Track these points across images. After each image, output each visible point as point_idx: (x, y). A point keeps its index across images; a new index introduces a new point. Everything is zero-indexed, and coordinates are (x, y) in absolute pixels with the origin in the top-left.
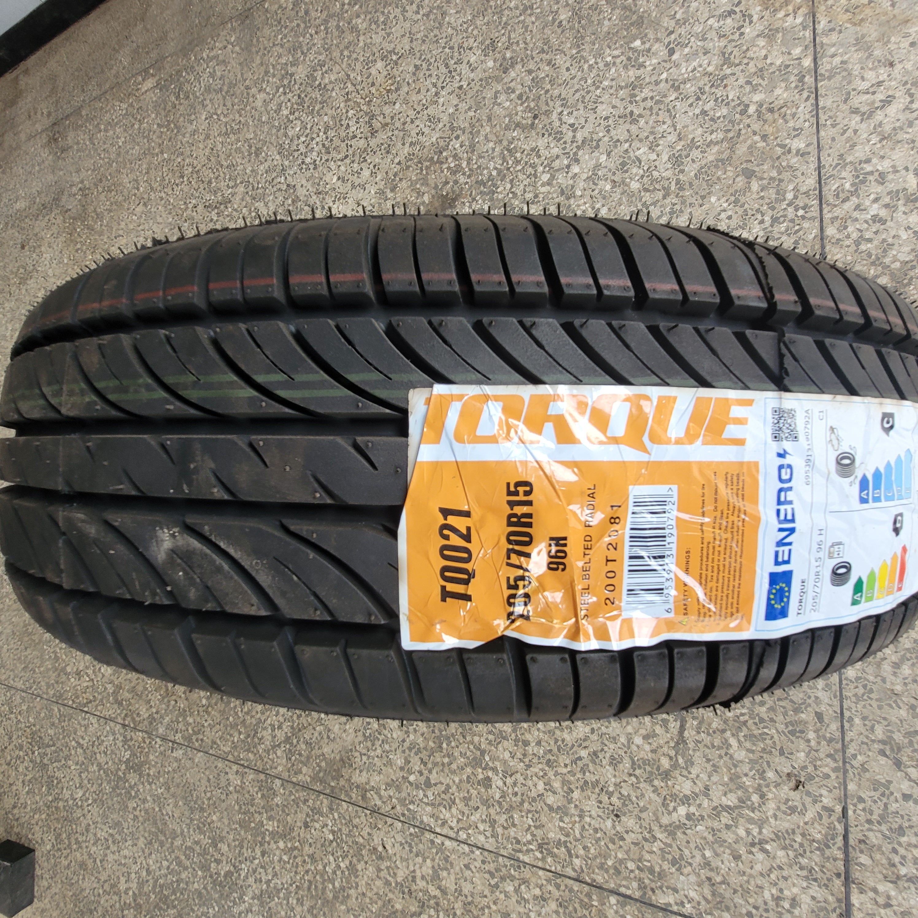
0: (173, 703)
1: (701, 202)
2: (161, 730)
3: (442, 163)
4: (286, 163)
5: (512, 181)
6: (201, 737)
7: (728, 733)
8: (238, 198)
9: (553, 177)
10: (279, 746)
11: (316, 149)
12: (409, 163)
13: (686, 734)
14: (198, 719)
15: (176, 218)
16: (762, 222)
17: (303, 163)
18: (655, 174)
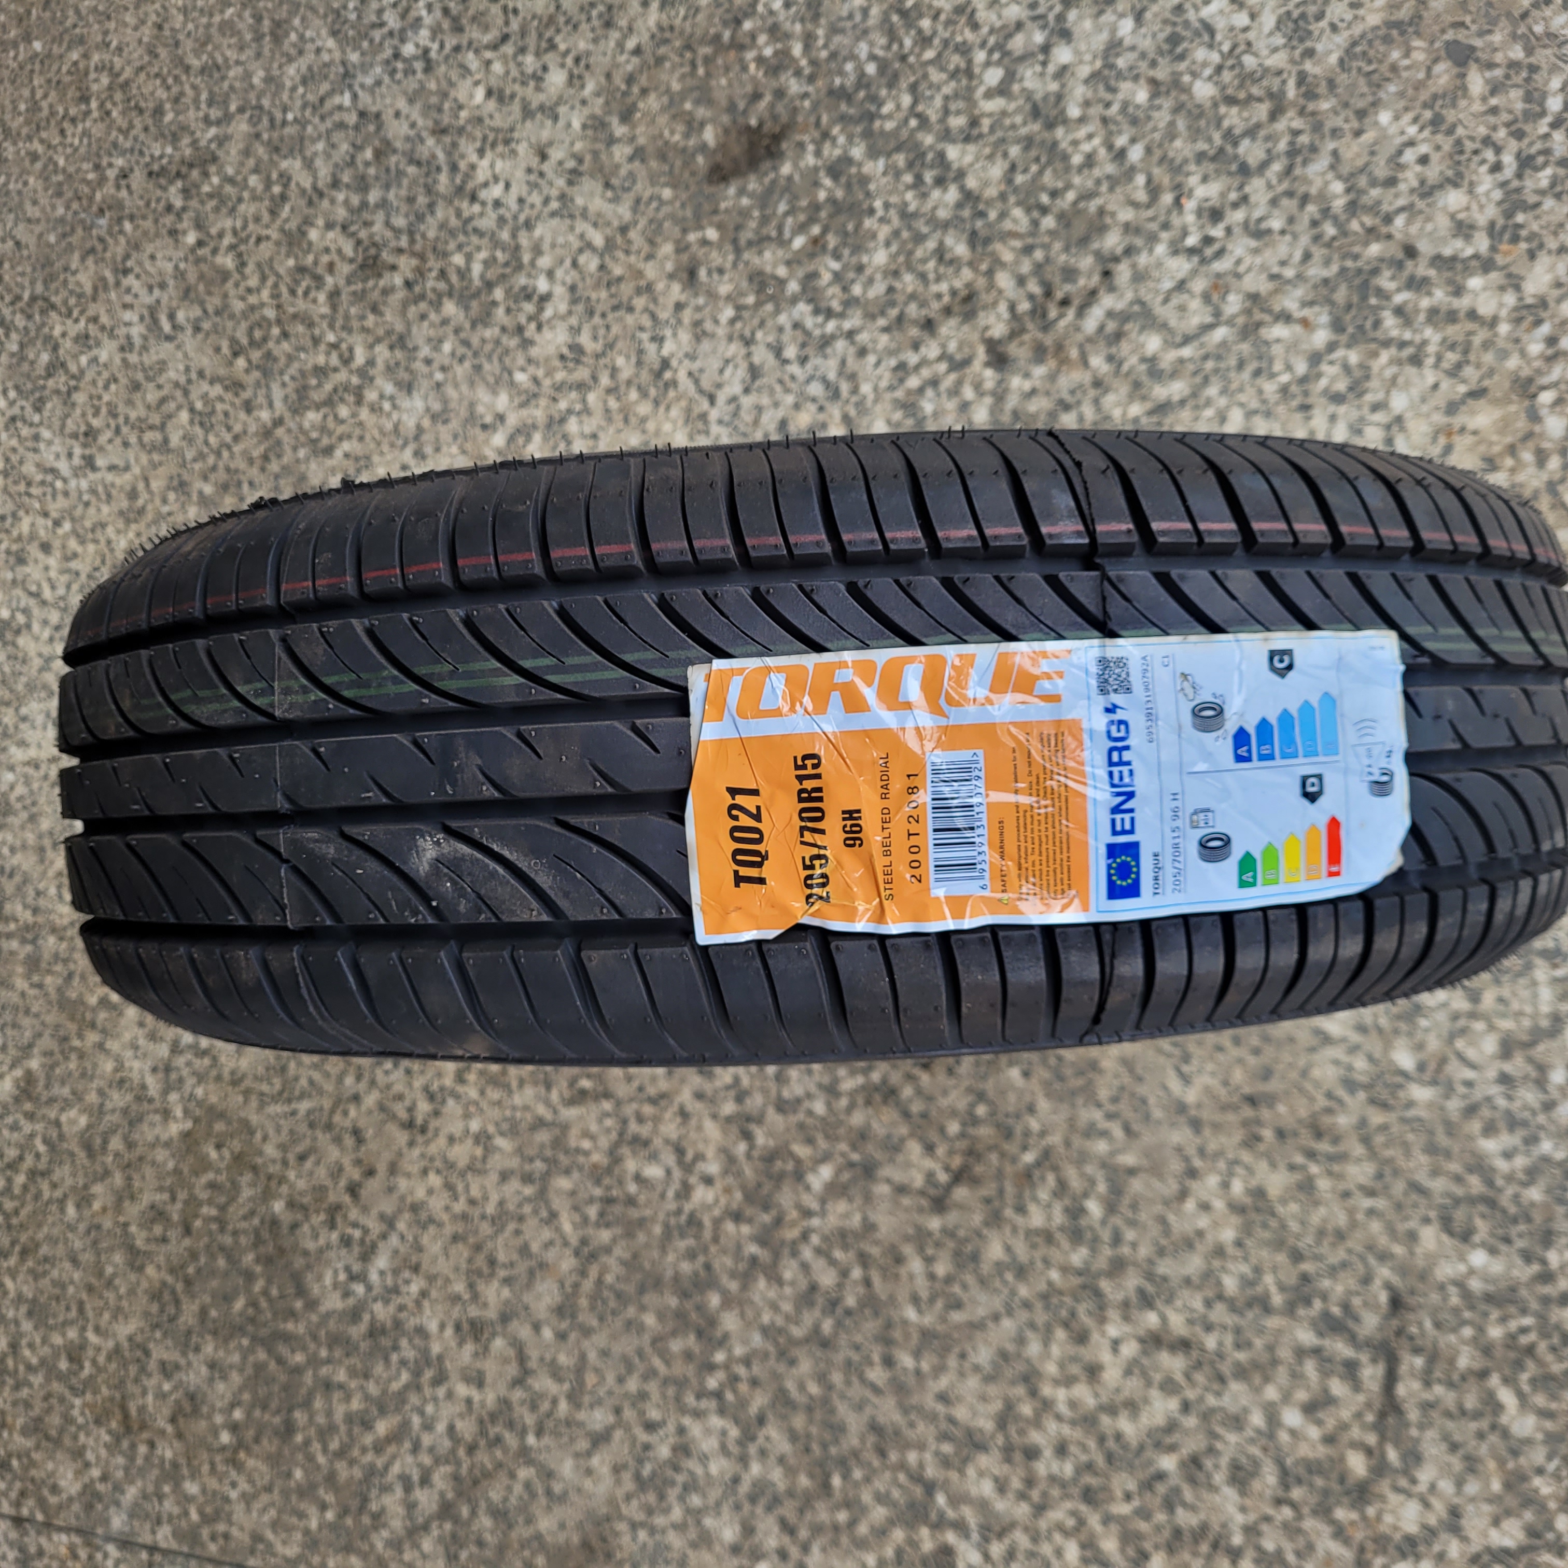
0: (143, 1449)
1: (1355, 124)
2: (118, 1522)
3: (742, 48)
4: (354, 57)
5: (913, 89)
6: (221, 1527)
7: (1494, 1380)
8: (234, 150)
9: (1010, 76)
10: (426, 1527)
11: (428, 20)
12: (662, 50)
13: (1401, 1390)
14: (213, 1484)
15: (75, 206)
16: (1497, 168)
17: (397, 56)
18: (1249, 61)
